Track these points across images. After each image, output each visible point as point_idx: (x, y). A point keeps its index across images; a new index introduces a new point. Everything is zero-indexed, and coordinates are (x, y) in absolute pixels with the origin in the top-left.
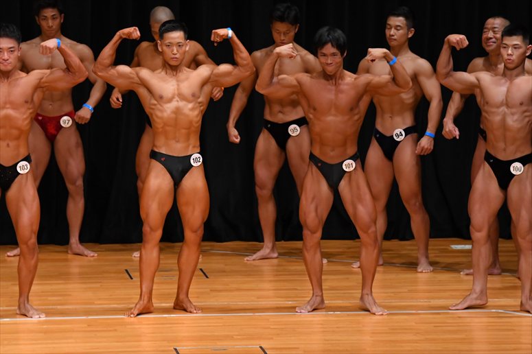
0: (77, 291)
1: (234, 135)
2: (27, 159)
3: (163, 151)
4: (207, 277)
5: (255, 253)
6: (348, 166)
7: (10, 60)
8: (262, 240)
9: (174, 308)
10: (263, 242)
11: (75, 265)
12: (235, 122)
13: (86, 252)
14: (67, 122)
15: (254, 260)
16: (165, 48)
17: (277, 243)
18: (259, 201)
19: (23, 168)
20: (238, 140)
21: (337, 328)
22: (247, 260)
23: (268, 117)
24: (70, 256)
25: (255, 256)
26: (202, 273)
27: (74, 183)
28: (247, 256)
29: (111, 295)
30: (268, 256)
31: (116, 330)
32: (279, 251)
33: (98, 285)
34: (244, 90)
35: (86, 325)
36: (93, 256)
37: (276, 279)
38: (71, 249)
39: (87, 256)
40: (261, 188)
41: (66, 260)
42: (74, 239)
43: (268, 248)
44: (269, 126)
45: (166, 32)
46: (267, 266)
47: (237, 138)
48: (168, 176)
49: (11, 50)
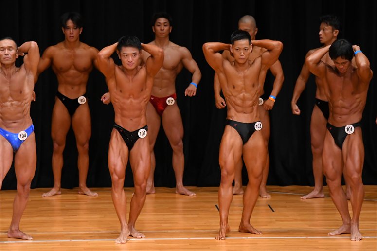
0: (180, 220)
1: (296, 110)
2: (145, 128)
3: (236, 119)
4: (273, 211)
5: (307, 194)
6: (349, 129)
7: (133, 62)
8: (313, 185)
9: (239, 231)
10: (314, 186)
11: (180, 201)
12: (296, 101)
13: (188, 192)
14: (171, 101)
15: (307, 199)
16: (235, 51)
17: (324, 187)
18: (314, 157)
19: (142, 134)
20: (298, 113)
21: (367, 248)
22: (302, 199)
23: (318, 97)
24: (177, 195)
25: (307, 196)
26: (269, 208)
27: (176, 144)
28: (303, 196)
29: (205, 223)
30: (318, 196)
31: (209, 248)
32: (325, 193)
33: (196, 216)
34: (303, 77)
35: (188, 244)
36: (193, 196)
37: (323, 212)
38: (178, 190)
39: (188, 195)
40: (315, 148)
41: (174, 198)
42: (180, 183)
43: (317, 190)
44: (319, 103)
45: (236, 40)
46: (317, 203)
47: (297, 112)
48: (239, 137)
49: (134, 55)
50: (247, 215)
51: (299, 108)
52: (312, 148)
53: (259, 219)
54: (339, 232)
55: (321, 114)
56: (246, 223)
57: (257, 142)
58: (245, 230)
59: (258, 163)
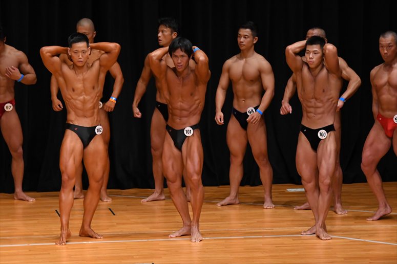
0: (20, 226)
1: (137, 113)
3: (76, 123)
4: (114, 215)
5: (148, 197)
6: (188, 132)
9: (80, 236)
10: (154, 188)
11: (20, 207)
12: (137, 103)
13: (28, 198)
14: (9, 107)
15: (147, 201)
16: (73, 54)
17: (164, 189)
18: (154, 159)
21: (207, 249)
22: (143, 202)
23: (159, 100)
25: (148, 199)
26: (110, 212)
27: (16, 151)
28: (143, 199)
29: (45, 229)
30: (158, 199)
31: (49, 254)
32: (166, 195)
33: (36, 222)
34: (144, 80)
35: (27, 250)
36: (33, 201)
37: (163, 215)
38: (17, 196)
39: (28, 201)
41: (13, 204)
42: (19, 189)
43: (158, 192)
44: (159, 106)
45: (73, 43)
46: (157, 206)
47: (138, 115)
48: (80, 141)
50: (88, 219)
51: (140, 111)
52: (152, 150)
53: (100, 223)
54: (179, 234)
55: (162, 117)
56: (86, 227)
57: (98, 146)
58: (85, 234)
59: (99, 167)
